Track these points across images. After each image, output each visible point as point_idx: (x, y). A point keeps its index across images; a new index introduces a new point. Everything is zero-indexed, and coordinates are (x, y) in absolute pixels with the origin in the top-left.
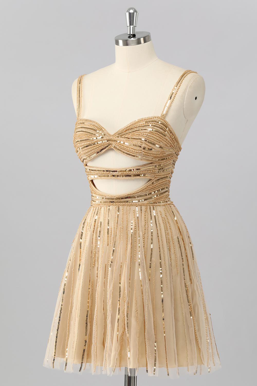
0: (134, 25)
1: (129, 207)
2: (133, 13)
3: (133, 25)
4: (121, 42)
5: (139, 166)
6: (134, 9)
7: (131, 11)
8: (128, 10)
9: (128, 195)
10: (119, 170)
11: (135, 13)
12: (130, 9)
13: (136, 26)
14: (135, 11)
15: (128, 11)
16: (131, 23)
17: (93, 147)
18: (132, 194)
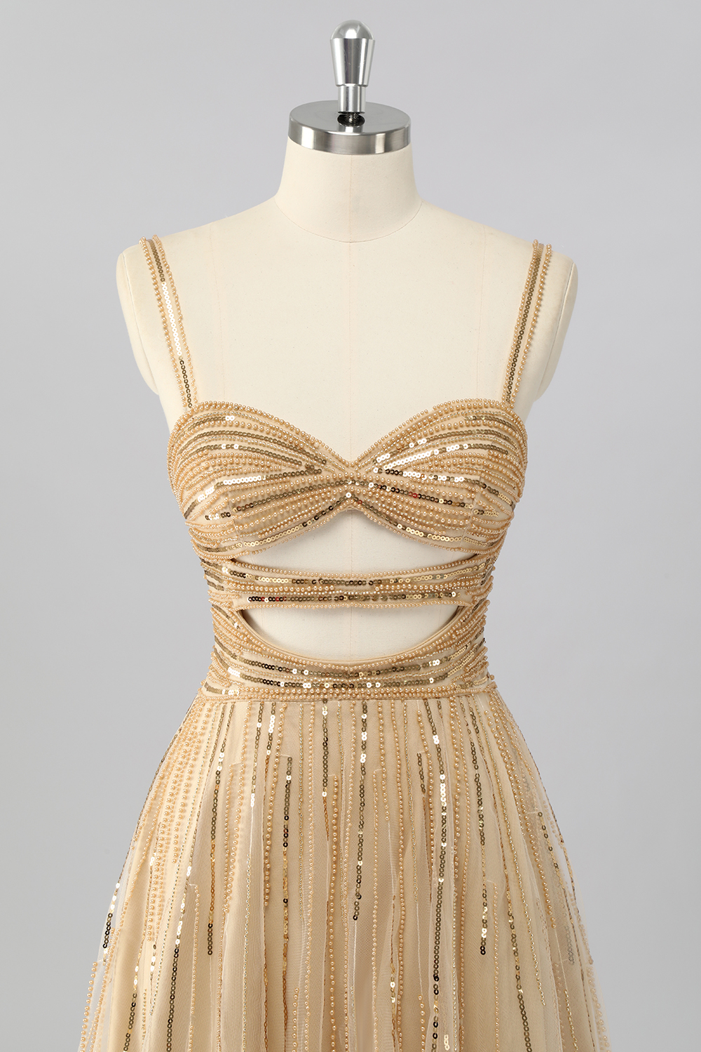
0: (360, 83)
1: (402, 701)
2: (358, 41)
3: (356, 81)
4: (308, 135)
5: (441, 567)
6: (361, 25)
7: (351, 34)
8: (339, 30)
9: (398, 660)
10: (372, 579)
11: (364, 41)
12: (345, 27)
13: (365, 84)
14: (364, 34)
15: (341, 33)
16: (351, 73)
17: (299, 500)
18: (411, 658)
